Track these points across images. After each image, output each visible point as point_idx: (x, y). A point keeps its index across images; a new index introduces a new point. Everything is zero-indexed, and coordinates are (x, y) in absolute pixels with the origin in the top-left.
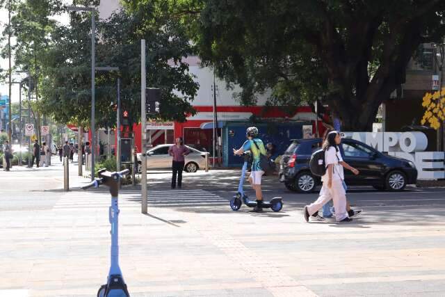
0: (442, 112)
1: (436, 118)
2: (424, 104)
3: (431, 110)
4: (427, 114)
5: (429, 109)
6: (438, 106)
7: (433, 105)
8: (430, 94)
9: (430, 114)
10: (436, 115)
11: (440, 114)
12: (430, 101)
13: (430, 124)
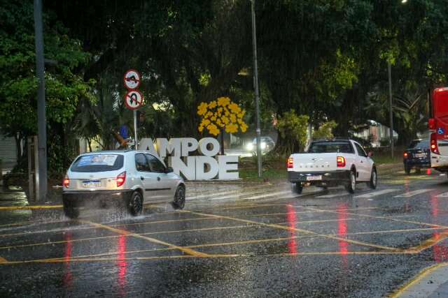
0: (221, 120)
1: (215, 126)
2: (200, 113)
3: (209, 118)
4: (205, 122)
5: (206, 117)
6: (216, 114)
7: (210, 114)
8: (206, 104)
9: (208, 122)
10: (214, 122)
11: (219, 122)
12: (206, 110)
13: (209, 130)
